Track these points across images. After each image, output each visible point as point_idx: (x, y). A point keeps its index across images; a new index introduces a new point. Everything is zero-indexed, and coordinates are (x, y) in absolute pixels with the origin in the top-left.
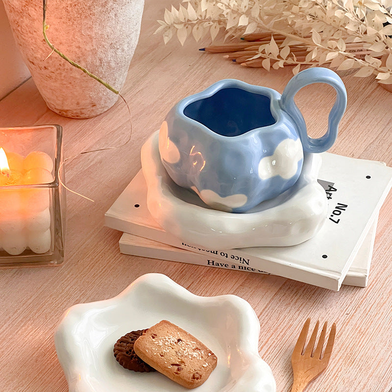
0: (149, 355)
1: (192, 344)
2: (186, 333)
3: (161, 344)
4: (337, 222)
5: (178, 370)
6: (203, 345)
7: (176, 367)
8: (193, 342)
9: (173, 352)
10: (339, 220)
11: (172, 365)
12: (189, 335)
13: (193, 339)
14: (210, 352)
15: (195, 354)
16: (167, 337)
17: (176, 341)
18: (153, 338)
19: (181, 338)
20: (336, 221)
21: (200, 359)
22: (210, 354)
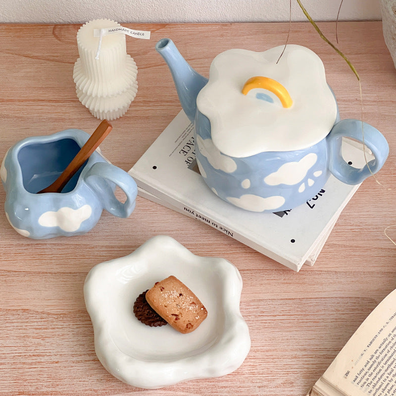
0: (156, 306)
1: (190, 299)
2: (187, 288)
3: (166, 296)
4: (312, 208)
5: (176, 319)
6: (199, 300)
7: (174, 317)
8: (191, 297)
9: (175, 304)
10: (314, 205)
11: (172, 315)
12: (190, 290)
13: (192, 294)
14: (203, 307)
15: (191, 308)
16: (172, 292)
17: (178, 295)
18: (162, 290)
19: (182, 293)
20: (312, 206)
21: (194, 312)
22: (202, 309)
